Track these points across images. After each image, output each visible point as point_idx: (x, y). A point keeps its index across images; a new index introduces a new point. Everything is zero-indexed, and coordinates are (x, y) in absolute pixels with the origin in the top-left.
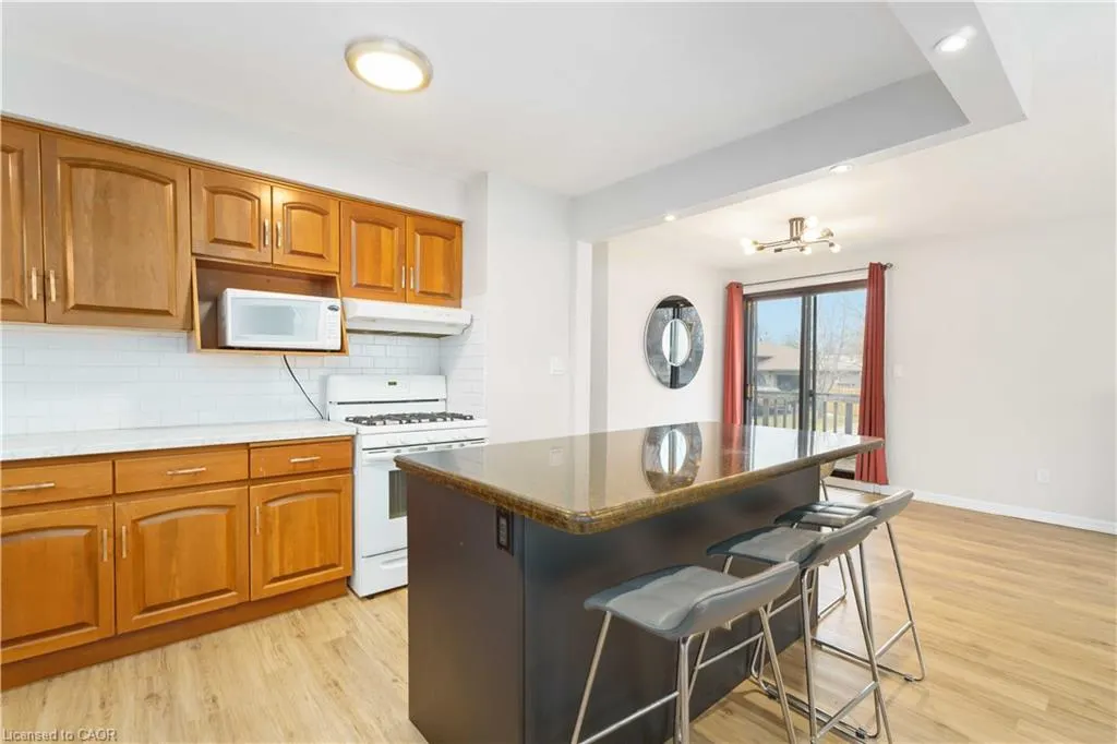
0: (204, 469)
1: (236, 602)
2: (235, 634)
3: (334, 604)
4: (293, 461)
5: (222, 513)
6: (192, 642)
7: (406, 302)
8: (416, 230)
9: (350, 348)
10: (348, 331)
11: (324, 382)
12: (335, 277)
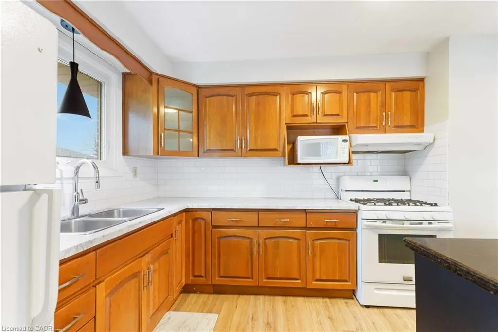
0: (288, 220)
1: (300, 286)
2: (300, 300)
3: (346, 303)
4: (326, 221)
5: (296, 241)
6: (283, 298)
7: (385, 133)
8: (391, 91)
9: (354, 162)
10: (353, 153)
11: (338, 179)
12: (345, 125)
